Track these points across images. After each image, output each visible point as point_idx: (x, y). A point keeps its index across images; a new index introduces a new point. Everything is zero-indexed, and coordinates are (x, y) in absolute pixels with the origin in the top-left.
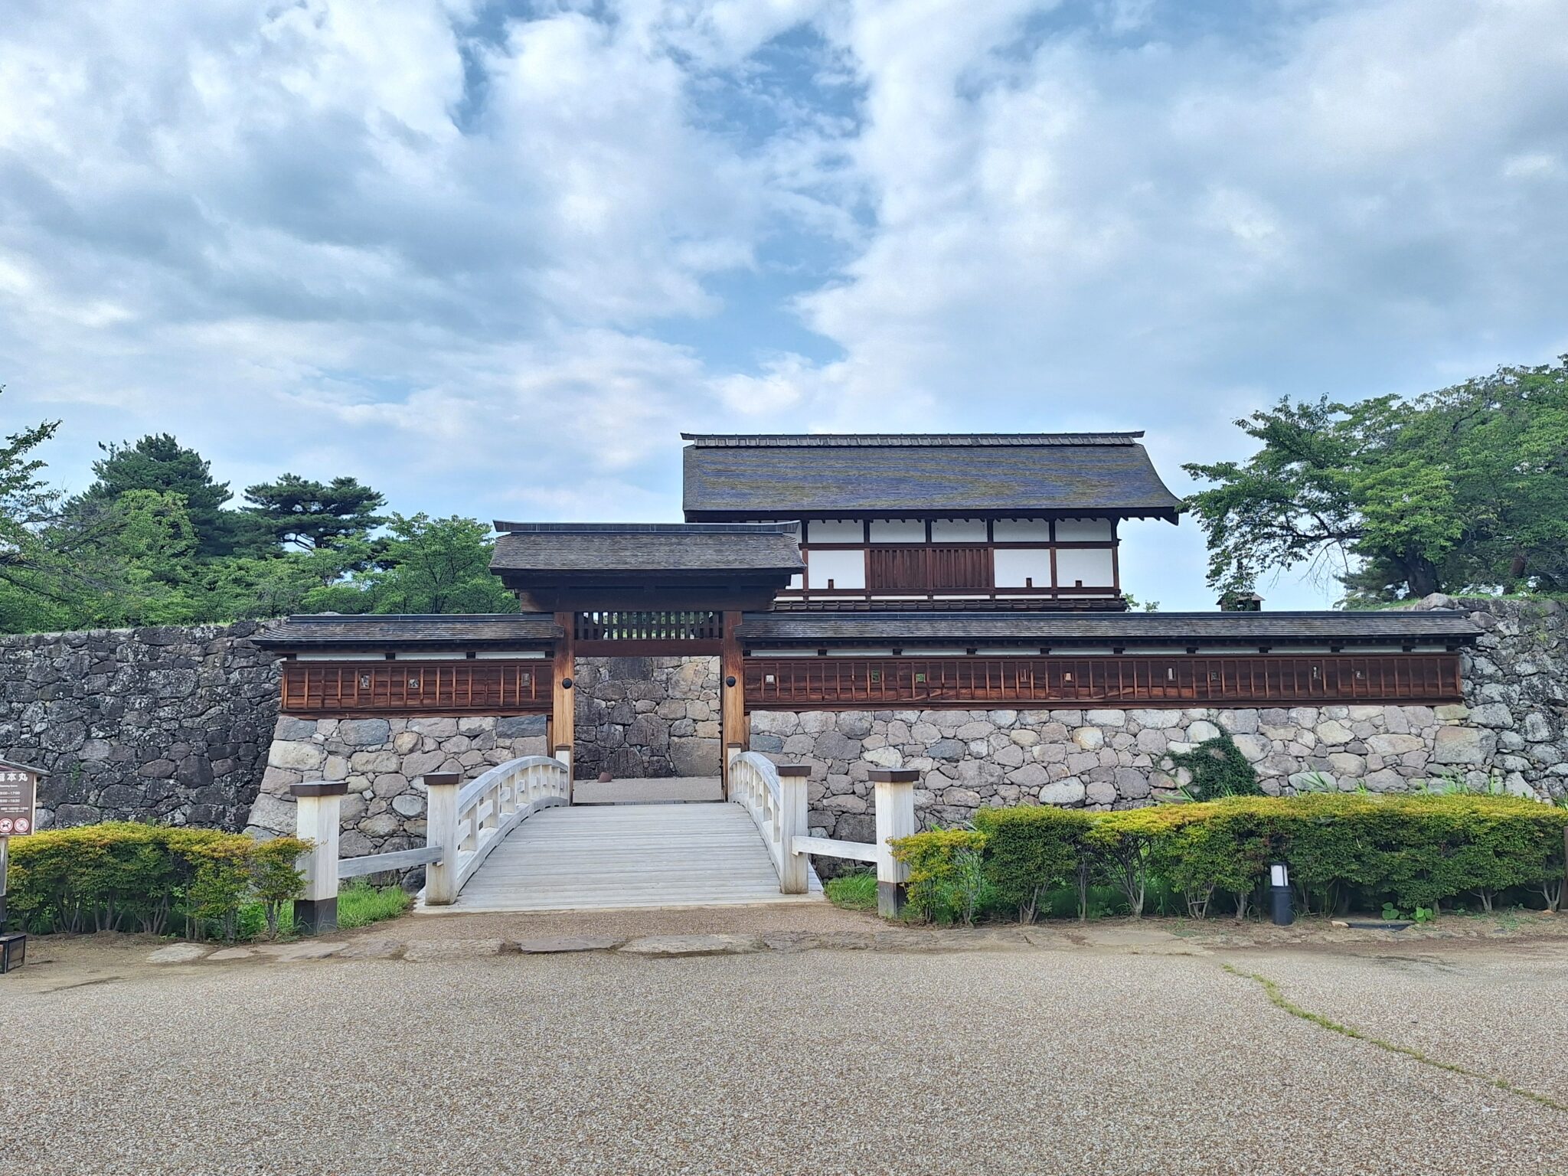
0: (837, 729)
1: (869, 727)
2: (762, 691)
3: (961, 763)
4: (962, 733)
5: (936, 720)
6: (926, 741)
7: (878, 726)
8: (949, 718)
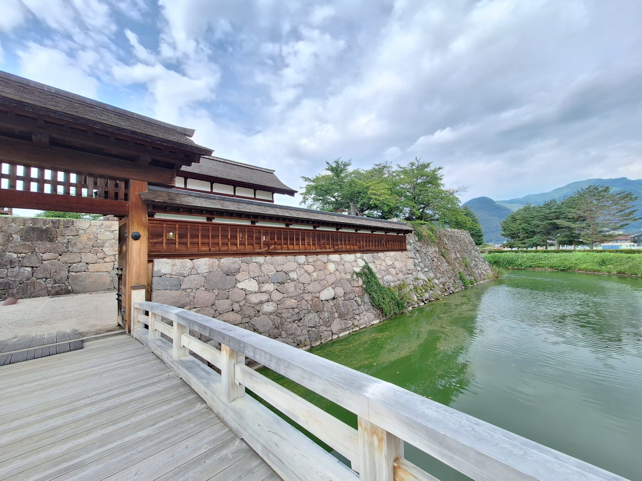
0: (219, 270)
1: (239, 267)
2: (164, 244)
3: (286, 284)
4: (285, 268)
5: (272, 262)
6: (269, 274)
7: (244, 266)
8: (278, 260)
